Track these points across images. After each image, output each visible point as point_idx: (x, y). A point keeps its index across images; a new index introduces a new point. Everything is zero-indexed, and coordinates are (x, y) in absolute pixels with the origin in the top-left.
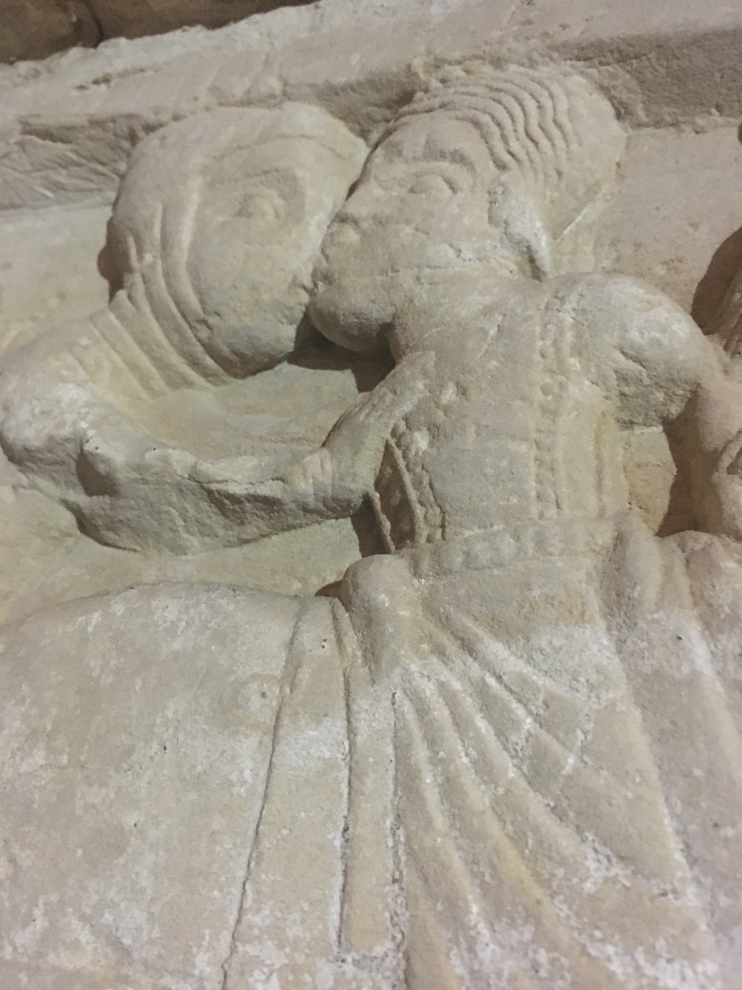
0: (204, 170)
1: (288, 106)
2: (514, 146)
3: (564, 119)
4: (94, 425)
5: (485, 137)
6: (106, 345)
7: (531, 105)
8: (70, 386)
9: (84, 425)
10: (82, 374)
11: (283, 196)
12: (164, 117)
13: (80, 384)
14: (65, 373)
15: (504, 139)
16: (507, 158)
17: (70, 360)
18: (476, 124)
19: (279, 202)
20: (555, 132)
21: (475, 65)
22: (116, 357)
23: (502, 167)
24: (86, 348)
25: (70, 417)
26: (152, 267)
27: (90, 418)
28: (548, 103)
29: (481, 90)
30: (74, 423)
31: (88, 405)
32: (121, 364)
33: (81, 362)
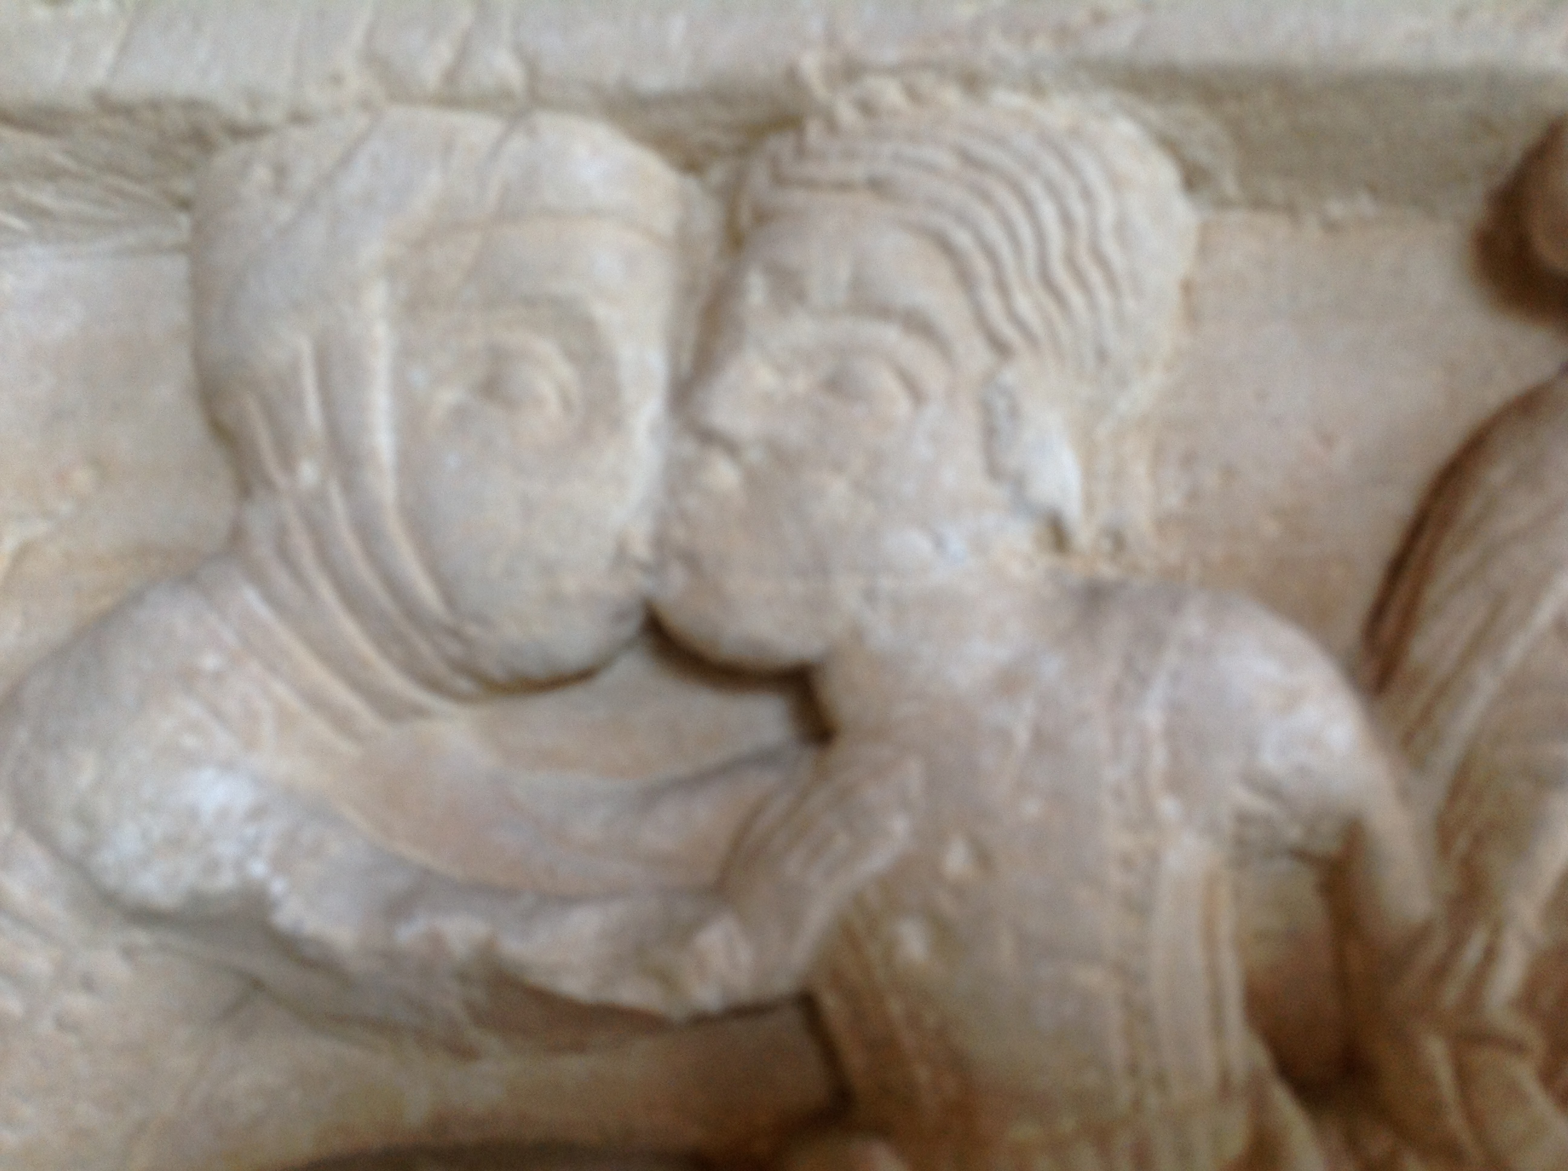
0: (392, 270)
1: (546, 122)
2: (1023, 304)
3: (1110, 247)
4: (280, 863)
5: (965, 278)
6: (254, 667)
7: (1048, 211)
8: (208, 774)
9: (258, 868)
10: (224, 741)
11: (572, 356)
12: (273, 115)
13: (227, 766)
14: (189, 741)
15: (1003, 288)
16: (1008, 332)
17: (193, 709)
18: (946, 247)
19: (565, 371)
20: (1095, 276)
21: (926, 81)
22: (280, 689)
23: (1001, 348)
24: (218, 677)
25: (226, 849)
26: (320, 496)
27: (268, 846)
28: (1079, 210)
29: (946, 160)
30: (239, 865)
31: (257, 813)
32: (294, 704)
33: (216, 713)
